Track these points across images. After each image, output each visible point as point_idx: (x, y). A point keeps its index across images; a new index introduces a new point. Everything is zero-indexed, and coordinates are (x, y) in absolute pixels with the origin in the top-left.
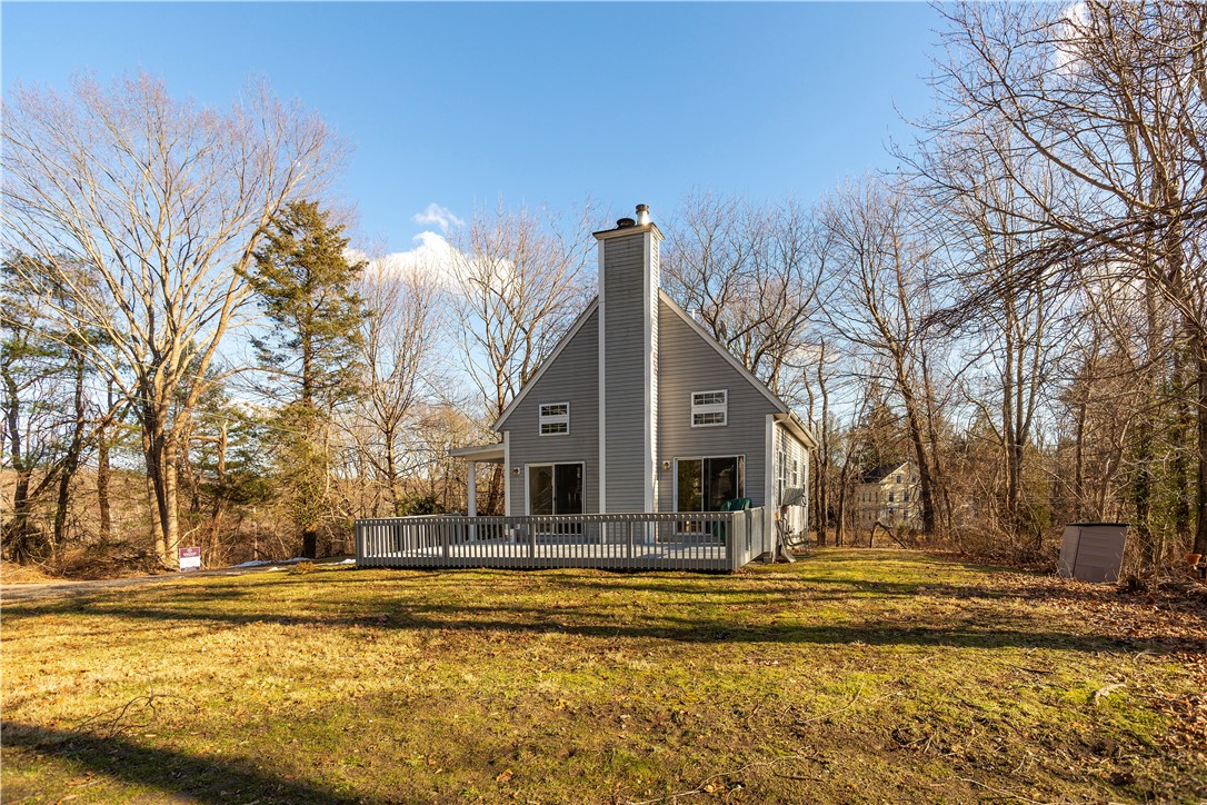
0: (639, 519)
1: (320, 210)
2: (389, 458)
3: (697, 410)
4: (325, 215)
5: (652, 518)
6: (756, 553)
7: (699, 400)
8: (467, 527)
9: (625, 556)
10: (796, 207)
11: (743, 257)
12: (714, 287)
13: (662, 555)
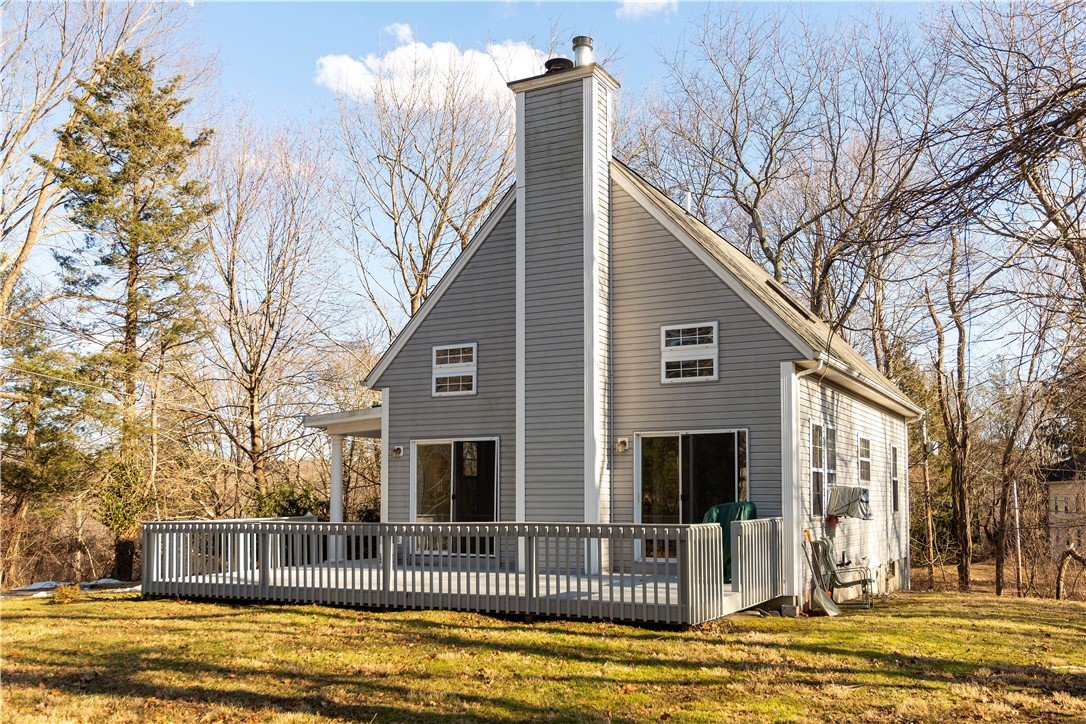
0: (573, 533)
1: (143, 61)
2: (252, 429)
3: (673, 354)
4: (150, 68)
5: (597, 532)
6: (758, 596)
7: (672, 338)
8: (325, 538)
9: (522, 592)
10: (885, 21)
11: (797, 105)
12: (754, 157)
13: (589, 593)
